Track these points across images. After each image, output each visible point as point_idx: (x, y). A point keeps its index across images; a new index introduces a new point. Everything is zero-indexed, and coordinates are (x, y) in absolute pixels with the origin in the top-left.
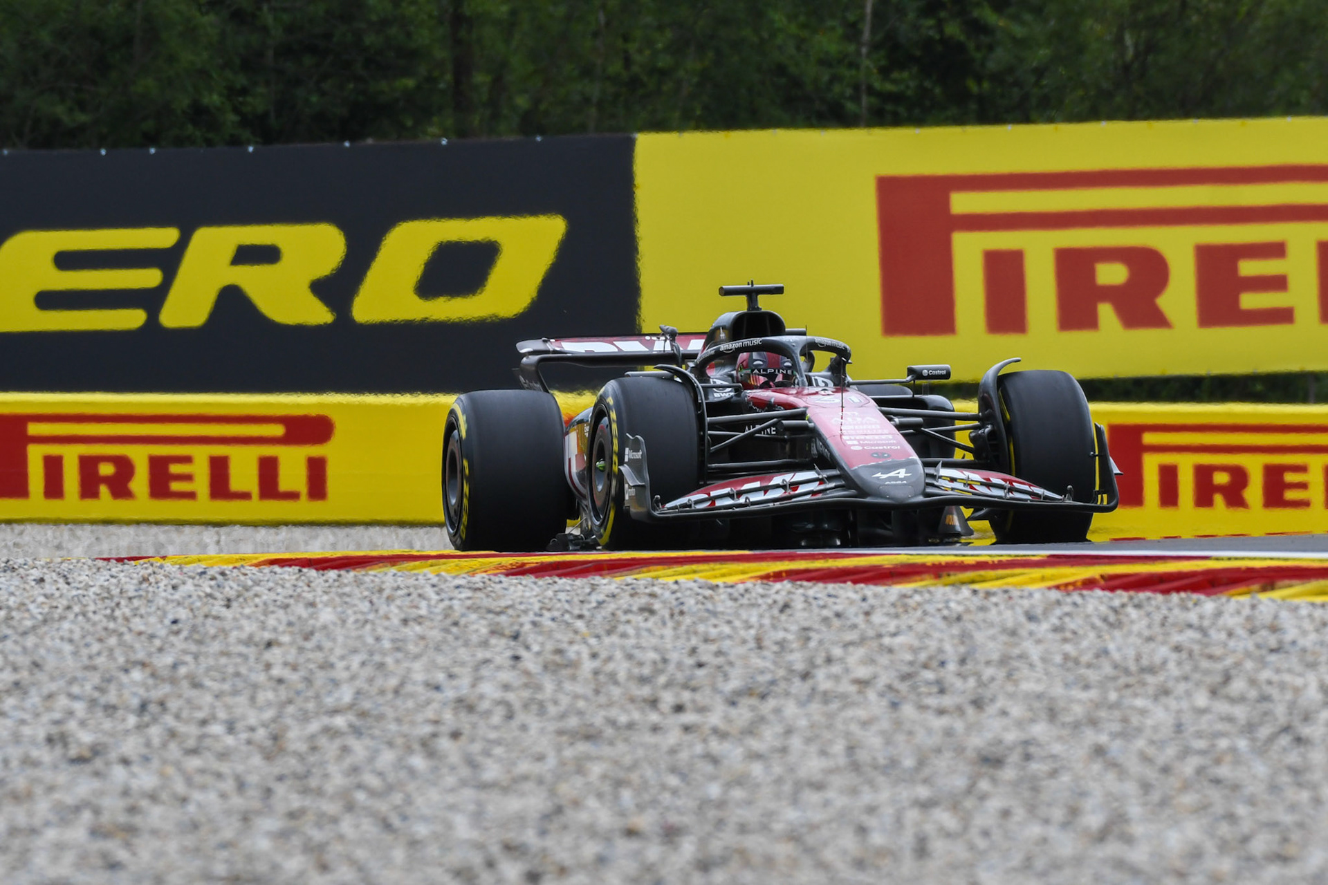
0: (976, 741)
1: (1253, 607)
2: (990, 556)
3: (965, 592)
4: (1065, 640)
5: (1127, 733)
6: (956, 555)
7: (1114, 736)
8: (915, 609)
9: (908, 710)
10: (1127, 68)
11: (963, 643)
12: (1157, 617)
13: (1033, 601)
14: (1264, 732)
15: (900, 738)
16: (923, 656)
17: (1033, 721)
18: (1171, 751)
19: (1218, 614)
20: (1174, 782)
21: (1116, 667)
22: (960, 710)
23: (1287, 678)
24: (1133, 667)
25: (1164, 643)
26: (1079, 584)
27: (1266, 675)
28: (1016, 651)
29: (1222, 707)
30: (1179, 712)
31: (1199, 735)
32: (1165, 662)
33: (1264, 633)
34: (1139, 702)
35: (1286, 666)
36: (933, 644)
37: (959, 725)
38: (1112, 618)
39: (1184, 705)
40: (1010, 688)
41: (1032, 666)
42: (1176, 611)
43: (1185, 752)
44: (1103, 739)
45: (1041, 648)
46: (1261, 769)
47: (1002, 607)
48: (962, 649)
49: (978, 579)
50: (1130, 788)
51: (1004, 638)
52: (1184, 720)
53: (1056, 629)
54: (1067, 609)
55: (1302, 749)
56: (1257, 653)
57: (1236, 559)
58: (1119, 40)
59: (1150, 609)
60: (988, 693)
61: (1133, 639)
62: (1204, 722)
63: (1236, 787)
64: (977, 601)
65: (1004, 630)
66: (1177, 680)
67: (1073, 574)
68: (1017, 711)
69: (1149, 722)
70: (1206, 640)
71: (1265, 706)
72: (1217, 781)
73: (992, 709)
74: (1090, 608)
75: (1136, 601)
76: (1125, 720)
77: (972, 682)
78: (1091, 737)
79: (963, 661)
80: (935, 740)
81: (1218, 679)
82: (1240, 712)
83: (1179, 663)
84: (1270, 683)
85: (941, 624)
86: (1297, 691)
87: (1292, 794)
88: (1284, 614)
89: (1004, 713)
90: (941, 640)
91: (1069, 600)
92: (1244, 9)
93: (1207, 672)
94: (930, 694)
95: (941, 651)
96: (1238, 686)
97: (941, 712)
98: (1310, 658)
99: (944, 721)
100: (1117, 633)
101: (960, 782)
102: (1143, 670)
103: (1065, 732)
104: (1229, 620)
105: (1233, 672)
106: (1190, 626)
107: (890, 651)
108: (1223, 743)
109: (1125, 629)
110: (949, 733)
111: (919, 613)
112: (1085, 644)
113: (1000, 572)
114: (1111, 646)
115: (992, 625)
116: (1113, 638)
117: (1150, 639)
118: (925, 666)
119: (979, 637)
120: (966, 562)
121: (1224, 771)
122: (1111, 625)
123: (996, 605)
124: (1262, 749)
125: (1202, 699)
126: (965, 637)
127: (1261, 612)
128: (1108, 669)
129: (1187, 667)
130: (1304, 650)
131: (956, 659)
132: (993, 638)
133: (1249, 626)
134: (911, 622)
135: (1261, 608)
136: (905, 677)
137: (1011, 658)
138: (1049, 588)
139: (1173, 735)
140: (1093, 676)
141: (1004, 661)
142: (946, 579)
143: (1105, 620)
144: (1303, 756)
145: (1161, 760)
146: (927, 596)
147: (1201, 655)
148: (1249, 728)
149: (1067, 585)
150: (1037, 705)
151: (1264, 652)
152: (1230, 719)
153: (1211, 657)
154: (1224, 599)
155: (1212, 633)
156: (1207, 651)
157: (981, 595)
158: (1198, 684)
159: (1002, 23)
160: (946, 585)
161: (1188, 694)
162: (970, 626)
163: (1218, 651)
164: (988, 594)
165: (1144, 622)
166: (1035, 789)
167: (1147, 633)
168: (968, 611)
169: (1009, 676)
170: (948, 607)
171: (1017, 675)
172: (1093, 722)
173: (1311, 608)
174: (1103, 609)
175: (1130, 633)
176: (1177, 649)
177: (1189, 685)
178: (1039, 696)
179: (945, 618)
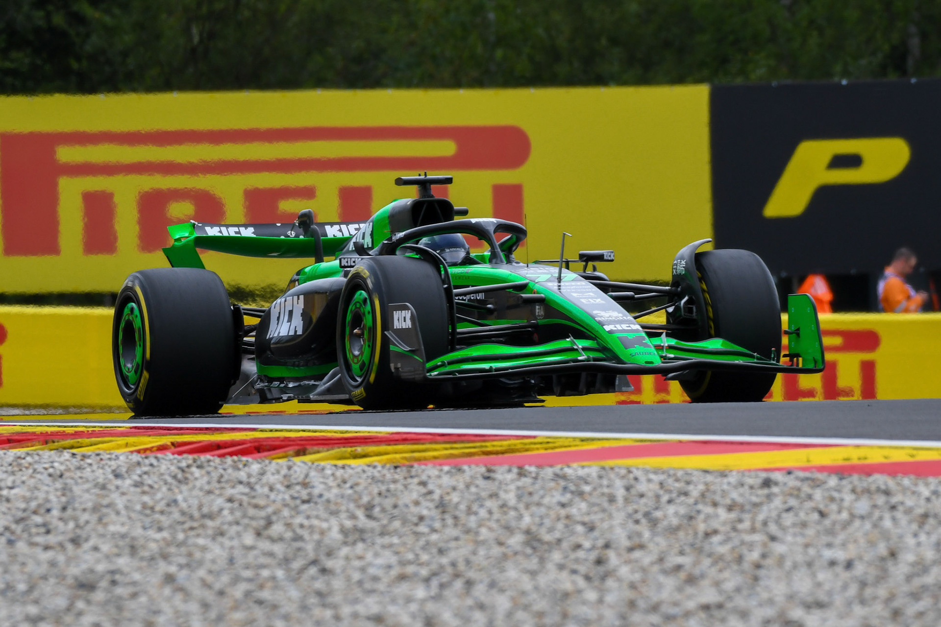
0: (74, 571)
1: (289, 468)
2: (86, 427)
3: (66, 455)
4: (144, 493)
5: (190, 565)
6: (59, 426)
7: (181, 567)
8: (27, 468)
9: (21, 546)
10: (194, 50)
11: (64, 495)
12: (215, 475)
13: (119, 462)
14: (296, 565)
15: (15, 568)
16: (33, 505)
17: (118, 555)
18: (225, 579)
19: (262, 473)
20: (227, 602)
21: (183, 513)
22: (61, 545)
23: (315, 522)
24: (196, 514)
25: (220, 495)
26: (155, 449)
27: (299, 520)
28: (105, 502)
29: (265, 545)
30: (232, 548)
31: (247, 567)
32: (221, 510)
33: (298, 488)
34: (201, 541)
35: (315, 513)
36: (41, 495)
37: (61, 558)
38: (180, 476)
39: (235, 543)
40: (100, 529)
41: (118, 513)
42: (230, 471)
43: (236, 580)
44: (173, 569)
45: (125, 498)
46: (294, 593)
47: (95, 467)
48: (64, 499)
49: (76, 445)
50: (193, 607)
51: (97, 491)
52: (235, 555)
53: (137, 485)
54: (146, 469)
55: (326, 578)
56: (292, 503)
57: (276, 431)
58: (187, 31)
59: (210, 469)
60: (83, 534)
61: (196, 492)
62: (251, 556)
63: (275, 607)
64: (75, 462)
65: (96, 485)
66: (230, 524)
67: (151, 442)
68: (106, 547)
69: (209, 556)
70: (253, 494)
71: (299, 544)
72: (260, 602)
73: (87, 546)
74: (163, 468)
75: (199, 463)
76: (190, 555)
77: (71, 525)
78: (163, 567)
79: (64, 509)
80: (43, 569)
81: (262, 523)
82: (278, 549)
83: (232, 511)
84: (302, 526)
85: (48, 480)
86: (322, 533)
87: (317, 612)
88: (313, 474)
89: (96, 549)
90: (47, 492)
91: (147, 461)
92: (283, 8)
93: (252, 518)
94: (38, 534)
95: (47, 500)
96: (277, 529)
97: (47, 548)
98: (333, 507)
99: (49, 555)
100: (184, 488)
101: (61, 602)
102: (204, 516)
103: (144, 564)
104: (270, 478)
105: (274, 518)
106: (241, 482)
107: (8, 500)
108: (265, 573)
109: (191, 485)
110: (53, 564)
111: (31, 471)
112: (159, 496)
113: (94, 440)
114: (180, 498)
115: (87, 481)
116: (181, 492)
117: (209, 492)
118: (35, 512)
119: (77, 490)
120: (67, 432)
121: (265, 594)
122: (180, 482)
123: (90, 465)
124: (295, 578)
125: (249, 539)
126: (65, 490)
127: (296, 472)
128: (176, 516)
129: (238, 514)
130: (328, 501)
131: (59, 506)
132: (88, 491)
133: (286, 483)
134: (24, 478)
135: (295, 468)
136: (18, 521)
137: (102, 506)
138: (132, 452)
139: (227, 567)
140: (165, 520)
141: (95, 509)
142: (51, 445)
143: (175, 477)
144: (328, 584)
145: (218, 586)
146: (37, 458)
147: (249, 504)
148: (286, 561)
149: (145, 450)
150: (121, 543)
151: (298, 502)
152: (271, 554)
153: (256, 506)
154: (267, 462)
155: (257, 487)
156: (254, 501)
157: (79, 457)
158: (247, 526)
159: (97, 15)
160: (51, 450)
161: (239, 535)
162: (69, 481)
163: (262, 502)
164: (84, 457)
165: (206, 479)
166: (120, 609)
167: (207, 487)
168: (68, 470)
169: (100, 520)
170: (52, 467)
171: (105, 520)
172: (165, 557)
173: (334, 468)
174: (173, 468)
175: (194, 487)
176: (230, 500)
177: (239, 528)
178: (123, 536)
179: (50, 475)
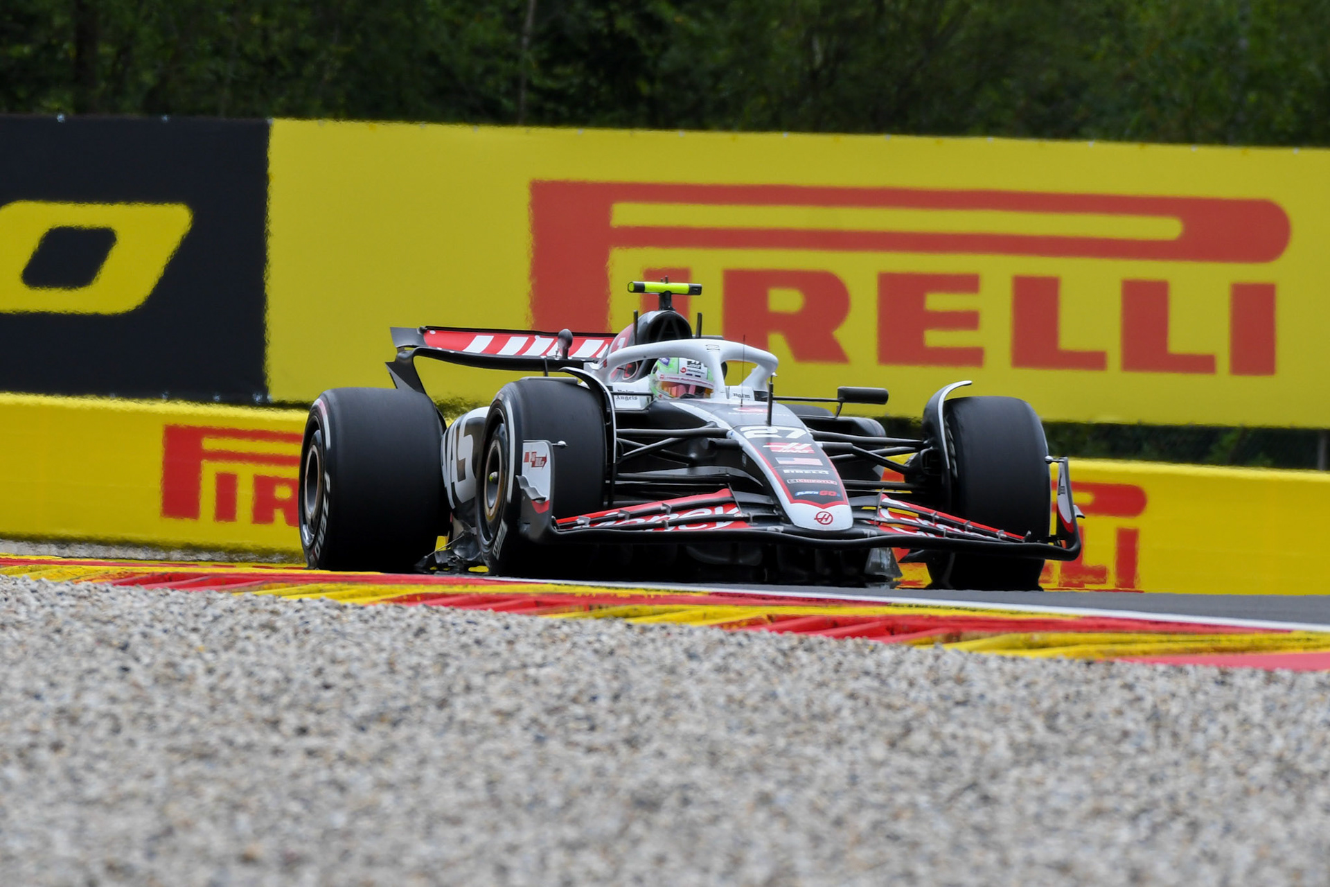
0: (630, 782)
1: (937, 658)
3: (619, 625)
4: (729, 681)
5: (795, 782)
6: (609, 588)
7: (781, 784)
8: (563, 641)
9: (554, 746)
10: (814, 75)
11: (616, 678)
12: (831, 663)
13: (693, 639)
14: (946, 790)
15: (546, 774)
16: (572, 690)
17: (691, 764)
18: (843, 805)
19: (898, 663)
20: (846, 835)
21: (785, 711)
22: (612, 748)
23: (974, 733)
24: (804, 714)
25: (838, 689)
26: (744, 624)
27: (949, 728)
28: (675, 690)
29: (901, 760)
30: (853, 763)
31: (876, 788)
33: (949, 684)
34: (810, 751)
35: (972, 720)
36: (583, 678)
37: (611, 765)
38: (780, 660)
39: (859, 754)
40: (667, 728)
41: (692, 707)
42: (852, 657)
43: (860, 805)
44: (769, 786)
45: (702, 688)
46: (943, 827)
47: (659, 643)
48: (616, 685)
49: (632, 613)
50: (798, 839)
51: (662, 675)
52: (858, 772)
53: (719, 670)
54: (731, 649)
55: (989, 809)
56: (942, 705)
57: (918, 606)
58: (807, 46)
59: (822, 653)
60: (643, 733)
61: (803, 684)
62: (882, 775)
63: (915, 845)
64: (631, 636)
65: (661, 668)
66: (852, 729)
67: (738, 614)
68: (674, 753)
70: (885, 689)
71: (949, 761)
72: (894, 838)
73: (648, 750)
74: (756, 649)
75: (807, 644)
76: (794, 768)
77: (626, 720)
78: (755, 784)
79: (616, 697)
80: (587, 778)
81: (897, 730)
82: (920, 766)
83: (854, 712)
84: (954, 737)
85: (593, 658)
86: (984, 747)
87: (976, 855)
88: (970, 666)
89: (660, 754)
90: (592, 674)
91: (733, 640)
93: (883, 723)
94: (578, 730)
95: (592, 685)
96: (919, 738)
97: (590, 750)
98: (999, 713)
99: (594, 759)
100: (786, 677)
101: (611, 824)
102: (814, 717)
103: (728, 778)
104: (909, 669)
105: (915, 724)
106: (867, 673)
107: (536, 682)
108: (902, 799)
109: (795, 674)
110: (599, 772)
111: (568, 645)
112: (751, 686)
113: (657, 607)
114: (780, 690)
115: (648, 662)
116: (782, 682)
117: (822, 685)
118: (575, 701)
119: (634, 673)
120: (619, 596)
121: (902, 827)
122: (780, 668)
123: (653, 640)
124: (945, 806)
125: (878, 751)
126: (617, 672)
127: (945, 663)
128: (775, 714)
129: (863, 716)
130: (993, 705)
131: (609, 694)
132: (650, 675)
133: (932, 677)
134: (559, 654)
135: (945, 658)
136: (551, 711)
137: (669, 697)
138: (712, 627)
139: (847, 787)
140: (759, 720)
141: (661, 700)
142: (596, 612)
143: (773, 662)
144: (990, 816)
145: (834, 812)
146: (576, 628)
147: (880, 703)
148: (932, 783)
149: (730, 625)
150: (696, 748)
151: (949, 704)
152: (909, 773)
153: (889, 707)
154: (904, 648)
155: (892, 681)
156: (886, 700)
157: (637, 630)
158: (874, 735)
159: (681, 19)
160: (598, 618)
161: (864, 744)
162: (624, 661)
163: (898, 702)
164: (644, 630)
165: (817, 667)
166: (694, 836)
167: (819, 678)
168: (621, 646)
169: (667, 716)
170: (599, 641)
171: (673, 716)
172: (759, 769)
173: (1000, 661)
174: (770, 650)
175: (800, 677)
176: (852, 696)
177: (866, 736)
178: (699, 739)
179: (596, 651)
